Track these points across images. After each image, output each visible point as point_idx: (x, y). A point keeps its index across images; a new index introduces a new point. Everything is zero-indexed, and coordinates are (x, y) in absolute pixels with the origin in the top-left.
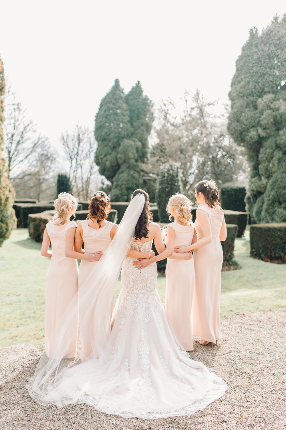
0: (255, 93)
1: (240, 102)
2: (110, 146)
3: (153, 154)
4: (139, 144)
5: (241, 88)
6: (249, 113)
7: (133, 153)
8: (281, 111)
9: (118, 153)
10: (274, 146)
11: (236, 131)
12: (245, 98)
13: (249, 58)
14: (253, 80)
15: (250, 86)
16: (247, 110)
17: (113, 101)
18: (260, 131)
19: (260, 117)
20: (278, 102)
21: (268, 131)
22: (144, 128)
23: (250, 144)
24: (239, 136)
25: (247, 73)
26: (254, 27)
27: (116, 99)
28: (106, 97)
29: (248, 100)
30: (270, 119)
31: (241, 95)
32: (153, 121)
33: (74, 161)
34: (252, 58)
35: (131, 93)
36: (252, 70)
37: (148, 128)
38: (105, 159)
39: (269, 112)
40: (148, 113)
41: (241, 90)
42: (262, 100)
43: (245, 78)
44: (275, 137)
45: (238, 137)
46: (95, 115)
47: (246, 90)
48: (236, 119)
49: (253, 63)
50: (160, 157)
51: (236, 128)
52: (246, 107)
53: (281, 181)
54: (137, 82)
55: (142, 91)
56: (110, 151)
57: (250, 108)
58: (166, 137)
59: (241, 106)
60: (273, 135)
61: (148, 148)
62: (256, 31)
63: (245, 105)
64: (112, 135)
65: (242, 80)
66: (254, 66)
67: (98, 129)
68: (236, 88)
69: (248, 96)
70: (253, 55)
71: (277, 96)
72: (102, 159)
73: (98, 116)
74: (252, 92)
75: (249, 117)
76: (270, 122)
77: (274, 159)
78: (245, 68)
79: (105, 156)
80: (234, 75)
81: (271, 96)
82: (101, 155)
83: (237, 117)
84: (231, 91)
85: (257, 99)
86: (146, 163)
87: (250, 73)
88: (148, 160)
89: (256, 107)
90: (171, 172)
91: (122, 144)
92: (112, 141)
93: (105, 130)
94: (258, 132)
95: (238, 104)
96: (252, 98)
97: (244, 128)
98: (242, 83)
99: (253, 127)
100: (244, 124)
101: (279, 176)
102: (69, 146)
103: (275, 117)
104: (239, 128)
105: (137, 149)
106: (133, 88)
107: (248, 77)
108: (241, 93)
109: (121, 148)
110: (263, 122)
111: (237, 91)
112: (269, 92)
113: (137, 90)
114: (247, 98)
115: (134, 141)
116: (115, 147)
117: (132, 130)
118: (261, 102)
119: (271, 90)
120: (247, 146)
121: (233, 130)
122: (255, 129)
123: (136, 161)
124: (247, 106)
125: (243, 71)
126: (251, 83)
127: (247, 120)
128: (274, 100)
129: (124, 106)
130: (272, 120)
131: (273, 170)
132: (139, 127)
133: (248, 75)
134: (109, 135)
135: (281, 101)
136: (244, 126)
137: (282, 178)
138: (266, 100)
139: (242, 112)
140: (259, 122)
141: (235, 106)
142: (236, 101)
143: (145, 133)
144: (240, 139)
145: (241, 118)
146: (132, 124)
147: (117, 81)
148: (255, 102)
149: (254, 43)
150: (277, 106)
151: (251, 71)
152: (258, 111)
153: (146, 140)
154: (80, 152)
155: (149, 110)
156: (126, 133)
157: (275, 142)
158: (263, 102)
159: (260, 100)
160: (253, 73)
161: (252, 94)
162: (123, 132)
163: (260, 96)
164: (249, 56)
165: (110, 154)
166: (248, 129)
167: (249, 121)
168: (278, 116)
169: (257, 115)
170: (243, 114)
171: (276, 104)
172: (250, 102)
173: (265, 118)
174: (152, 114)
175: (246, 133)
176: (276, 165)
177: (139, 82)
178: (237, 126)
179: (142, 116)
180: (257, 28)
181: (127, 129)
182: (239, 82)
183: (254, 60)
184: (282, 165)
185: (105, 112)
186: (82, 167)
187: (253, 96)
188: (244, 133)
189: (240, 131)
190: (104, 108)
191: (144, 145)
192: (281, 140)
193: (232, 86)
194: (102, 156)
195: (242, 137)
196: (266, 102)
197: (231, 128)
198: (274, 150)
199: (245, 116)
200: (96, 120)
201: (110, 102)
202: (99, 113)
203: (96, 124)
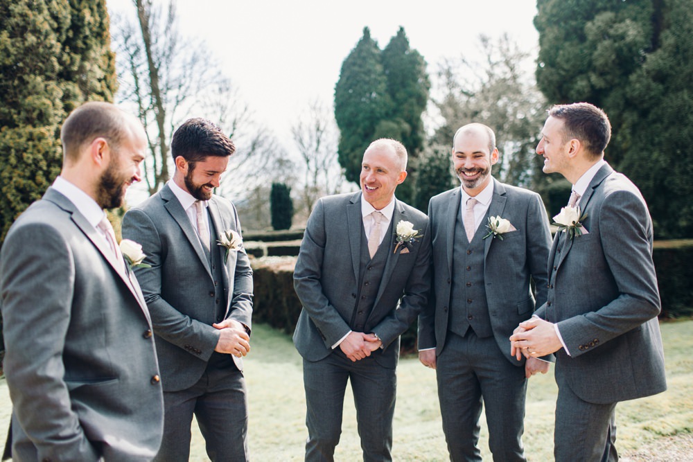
0: (579, 14)
1: (553, 32)
2: (359, 134)
4: (406, 126)
5: (554, 6)
6: (570, 49)
8: (628, 39)
10: (622, 102)
11: (550, 82)
12: (562, 24)
16: (567, 44)
17: (359, 62)
18: (594, 78)
19: (591, 54)
20: (622, 25)
21: (609, 77)
22: (413, 100)
27: (364, 58)
28: (349, 58)
29: (568, 27)
30: (610, 56)
31: (555, 19)
32: (428, 88)
33: (312, 164)
35: (389, 48)
37: (421, 102)
38: (352, 155)
39: (607, 43)
40: (419, 76)
41: (555, 11)
42: (594, 24)
44: (623, 88)
45: (554, 94)
47: (563, 10)
48: (549, 62)
51: (551, 78)
52: (566, 39)
53: (640, 166)
54: (399, 29)
55: (407, 43)
56: (360, 141)
57: (573, 40)
59: (556, 39)
60: (619, 84)
61: (423, 132)
63: (563, 36)
64: (361, 116)
67: (340, 107)
68: (545, 9)
69: (566, 20)
71: (620, 15)
72: (347, 155)
73: (339, 87)
74: (574, 12)
75: (571, 56)
76: (610, 61)
77: (624, 126)
79: (353, 150)
81: (608, 15)
82: (346, 149)
83: (550, 59)
84: (537, 16)
85: (584, 23)
89: (582, 38)
90: (437, 163)
91: (377, 128)
92: (362, 125)
93: (350, 109)
94: (589, 81)
95: (551, 36)
96: (573, 23)
97: (564, 77)
99: (581, 72)
100: (564, 70)
101: (636, 157)
103: (619, 52)
104: (555, 78)
105: (403, 135)
106: (393, 40)
108: (555, 16)
110: (599, 63)
111: (546, 13)
112: (605, 9)
113: (400, 40)
114: (566, 23)
115: (398, 123)
116: (366, 135)
117: (393, 104)
118: (591, 28)
119: (608, 5)
121: (546, 82)
122: (584, 76)
124: (567, 37)
127: (567, 62)
128: (615, 22)
129: (379, 68)
130: (613, 57)
131: (624, 146)
132: (406, 100)
134: (357, 115)
135: (628, 22)
136: (562, 73)
137: (642, 159)
138: (600, 24)
139: (558, 49)
140: (590, 64)
141: (545, 40)
142: (547, 31)
143: (416, 108)
144: (558, 96)
145: (558, 60)
146: (393, 96)
147: (366, 31)
148: (582, 29)
150: (620, 31)
152: (587, 44)
153: (418, 119)
154: (321, 149)
155: (420, 72)
156: (383, 111)
157: (624, 95)
158: (594, 28)
159: (589, 24)
161: (573, 15)
162: (378, 110)
163: (589, 17)
165: (360, 146)
166: (572, 77)
167: (571, 63)
168: (625, 49)
169: (586, 51)
170: (561, 52)
171: (620, 28)
172: (571, 31)
173: (601, 55)
174: (426, 77)
175: (570, 85)
176: (629, 137)
177: (402, 29)
178: (552, 74)
179: (410, 82)
181: (385, 104)
184: (640, 137)
185: (348, 79)
186: (326, 171)
187: (576, 19)
188: (565, 86)
189: (558, 82)
190: (347, 74)
191: (416, 128)
192: (634, 90)
193: (538, 6)
194: (348, 151)
195: (563, 93)
196: (600, 27)
197: (541, 78)
198: (623, 111)
199: (564, 55)
200: (336, 94)
201: (354, 64)
202: (340, 81)
203: (336, 100)
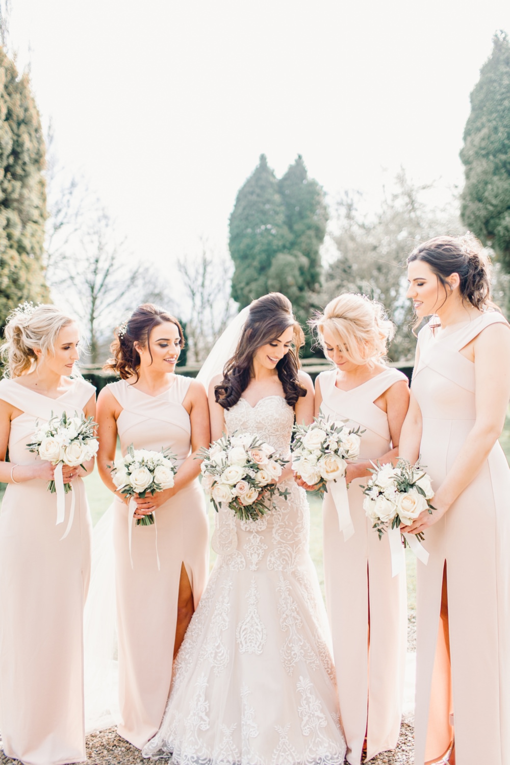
1: (482, 166)
2: (255, 267)
3: (331, 277)
4: (304, 261)
5: (483, 139)
6: (500, 184)
7: (294, 277)
9: (268, 278)
11: (477, 218)
12: (491, 157)
13: (495, 84)
14: (505, 123)
15: (500, 134)
16: (496, 178)
17: (258, 191)
22: (311, 233)
23: (505, 241)
24: (483, 227)
25: (491, 113)
26: (501, 31)
27: (262, 188)
28: (245, 186)
29: (497, 160)
31: (484, 152)
32: (327, 220)
33: (198, 297)
34: (500, 85)
35: (287, 177)
36: (501, 105)
37: (319, 234)
38: (247, 289)
40: (318, 206)
41: (483, 144)
43: (489, 121)
45: (481, 229)
46: (229, 216)
47: (492, 143)
48: (475, 196)
49: (503, 93)
50: (342, 280)
51: (477, 213)
52: (494, 174)
54: (297, 157)
55: (306, 172)
56: (255, 275)
57: (502, 174)
58: (351, 245)
59: (485, 172)
61: (321, 266)
62: (504, 39)
63: (492, 170)
64: (258, 248)
65: (483, 126)
66: (504, 99)
67: (235, 238)
68: (472, 141)
69: (496, 153)
70: (501, 80)
72: (242, 289)
73: (233, 218)
74: (504, 145)
75: (500, 191)
78: (487, 104)
79: (248, 284)
80: (469, 119)
82: (240, 282)
83: (477, 193)
84: (463, 149)
86: (319, 293)
87: (498, 111)
88: (321, 286)
91: (274, 262)
92: (258, 258)
93: (246, 241)
95: (479, 169)
97: (492, 212)
98: (485, 131)
100: (492, 205)
102: (188, 273)
104: (483, 213)
105: (301, 269)
106: (291, 168)
107: (495, 119)
108: (484, 149)
109: (272, 271)
111: (474, 146)
113: (297, 171)
114: (494, 156)
115: (296, 256)
116: (263, 268)
117: (290, 237)
120: (499, 245)
121: (472, 217)
123: (301, 289)
124: (496, 171)
125: (485, 109)
126: (501, 129)
127: (496, 197)
129: (277, 198)
132: (303, 232)
133: (494, 115)
134: (253, 247)
136: (491, 208)
139: (486, 183)
141: (473, 173)
142: (474, 164)
143: (314, 241)
144: (485, 232)
145: (486, 194)
146: (291, 228)
147: (263, 158)
149: (502, 58)
151: (499, 108)
153: (316, 253)
154: (207, 283)
155: (319, 203)
156: (280, 243)
160: (504, 111)
161: (503, 149)
162: (276, 242)
164: (495, 81)
165: (256, 280)
166: (500, 213)
167: (501, 197)
170: (490, 187)
172: (500, 164)
174: (325, 208)
175: (497, 221)
177: (300, 157)
178: (479, 209)
179: (308, 213)
180: (505, 33)
181: (282, 237)
182: (479, 130)
183: (505, 88)
185: (244, 209)
186: (211, 306)
188: (492, 222)
189: (485, 217)
190: (243, 203)
191: (314, 262)
193: (465, 139)
194: (242, 285)
195: (490, 229)
197: (467, 213)
199: (492, 190)
200: (230, 225)
201: (252, 193)
202: (234, 212)
203: (231, 231)
